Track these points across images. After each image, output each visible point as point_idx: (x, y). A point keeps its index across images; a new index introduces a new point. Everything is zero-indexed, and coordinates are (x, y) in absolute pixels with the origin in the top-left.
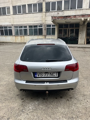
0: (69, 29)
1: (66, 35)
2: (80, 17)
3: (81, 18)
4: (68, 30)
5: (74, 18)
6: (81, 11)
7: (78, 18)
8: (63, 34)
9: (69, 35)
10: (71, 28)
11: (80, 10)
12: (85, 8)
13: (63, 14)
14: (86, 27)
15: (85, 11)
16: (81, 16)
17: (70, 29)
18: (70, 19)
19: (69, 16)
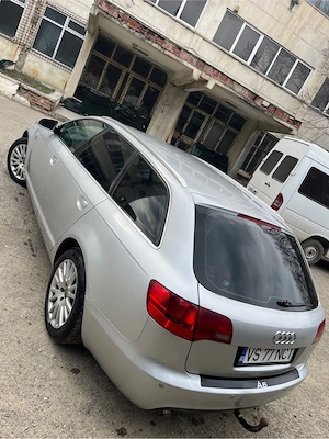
0: (128, 74)
1: (110, 91)
2: (191, 62)
3: (192, 67)
4: (124, 74)
5: (173, 56)
6: (189, 34)
7: (185, 63)
8: (103, 81)
9: (122, 97)
10: (139, 77)
11: (188, 28)
12: (203, 34)
13: (128, 5)
14: (185, 98)
15: (199, 43)
16: (195, 61)
17: (132, 75)
18: (160, 48)
19: (159, 36)
